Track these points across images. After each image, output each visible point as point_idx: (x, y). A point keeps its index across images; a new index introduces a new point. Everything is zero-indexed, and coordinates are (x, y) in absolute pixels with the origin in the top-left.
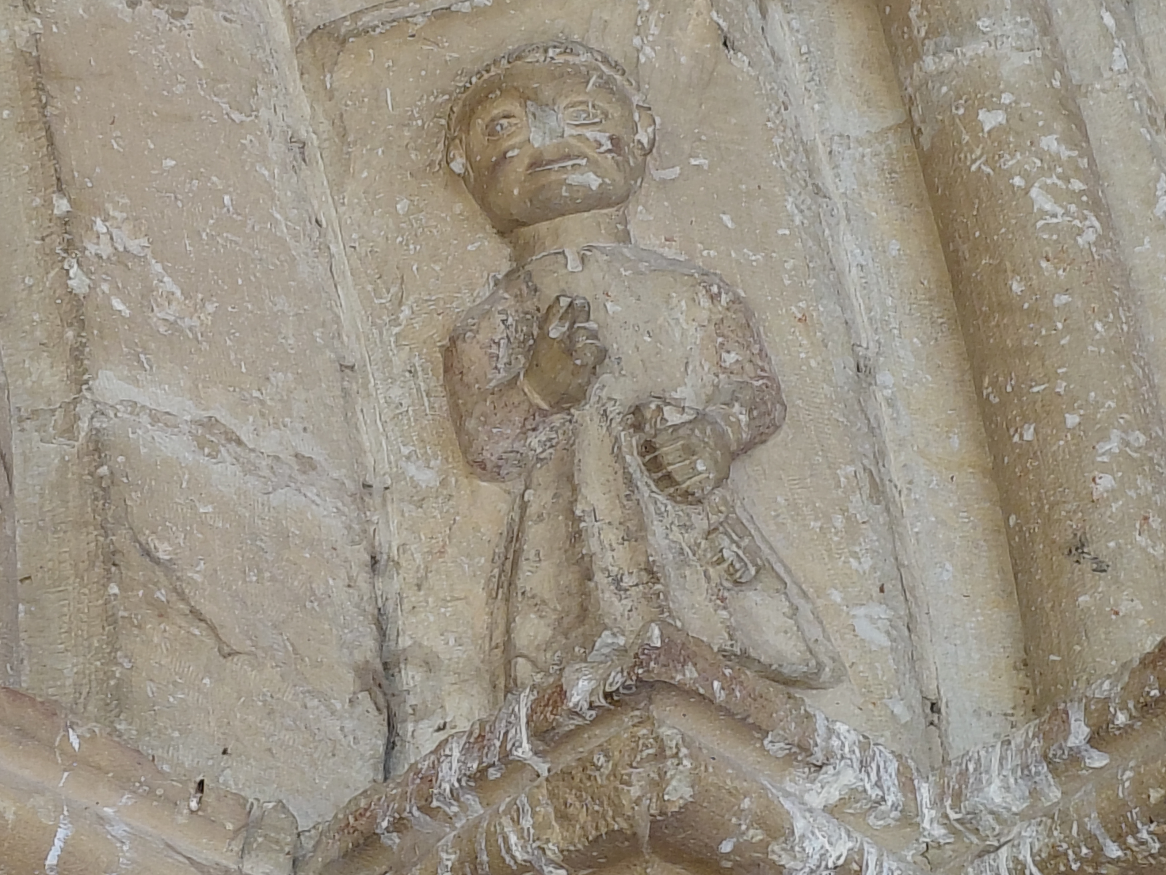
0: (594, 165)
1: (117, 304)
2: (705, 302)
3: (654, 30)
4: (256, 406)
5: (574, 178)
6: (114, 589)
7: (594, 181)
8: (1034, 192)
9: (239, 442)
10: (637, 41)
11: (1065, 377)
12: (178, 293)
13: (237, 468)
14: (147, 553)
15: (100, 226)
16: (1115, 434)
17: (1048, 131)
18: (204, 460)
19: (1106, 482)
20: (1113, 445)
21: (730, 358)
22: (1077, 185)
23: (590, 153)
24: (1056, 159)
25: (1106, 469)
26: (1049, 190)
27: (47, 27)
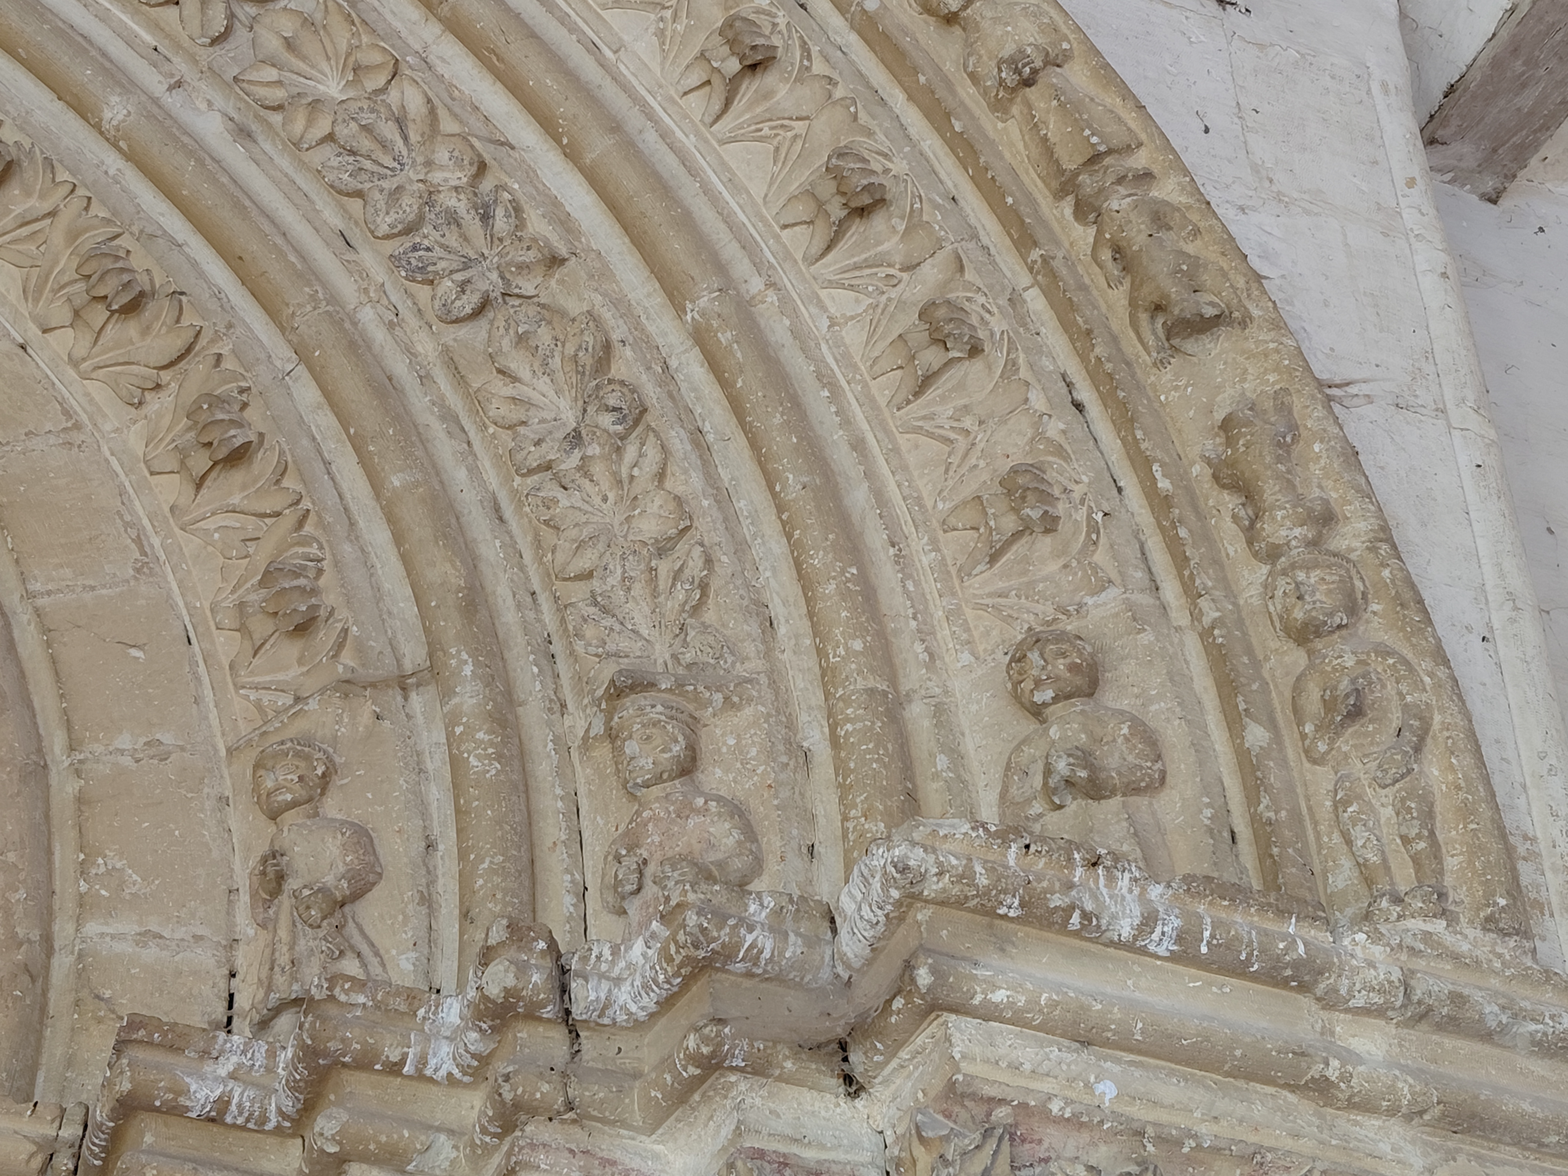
0: (289, 790)
1: (103, 892)
2: (340, 836)
3: (346, 720)
4: (175, 919)
5: (280, 798)
6: (76, 1016)
7: (289, 797)
8: (471, 759)
9: (161, 937)
10: (337, 727)
11: (472, 838)
12: (139, 880)
13: (158, 949)
14: (98, 997)
15: (100, 861)
16: (487, 860)
17: (480, 730)
18: (138, 949)
19: (481, 882)
20: (485, 865)
21: (348, 859)
22: (490, 751)
23: (288, 785)
24: (482, 741)
25: (481, 876)
26: (477, 757)
27: (87, 783)
